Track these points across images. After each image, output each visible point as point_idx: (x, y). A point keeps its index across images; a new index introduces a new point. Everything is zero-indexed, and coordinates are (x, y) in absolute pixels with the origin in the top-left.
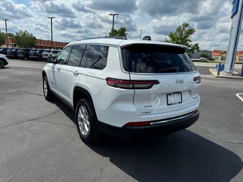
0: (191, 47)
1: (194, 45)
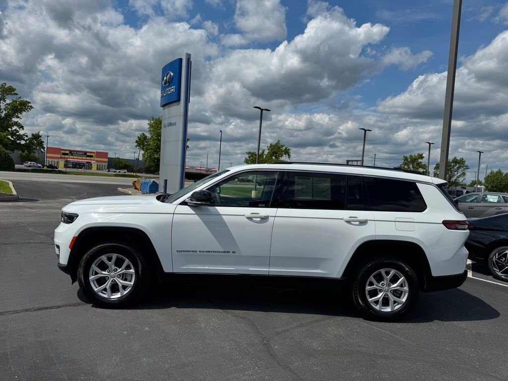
0: (24, 140)
1: (30, 136)
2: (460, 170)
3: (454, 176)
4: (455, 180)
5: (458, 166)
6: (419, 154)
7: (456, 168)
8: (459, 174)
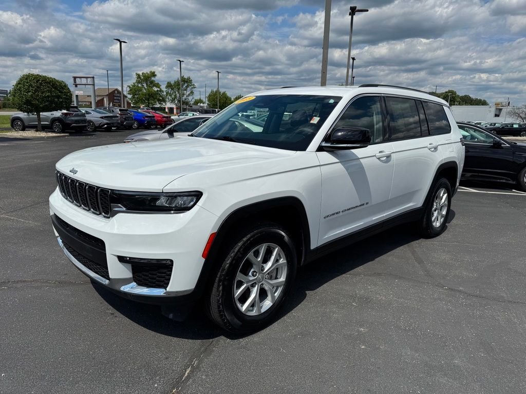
2: (188, 89)
3: (184, 94)
4: (185, 99)
5: (186, 85)
6: (151, 72)
7: (184, 87)
8: (188, 93)
